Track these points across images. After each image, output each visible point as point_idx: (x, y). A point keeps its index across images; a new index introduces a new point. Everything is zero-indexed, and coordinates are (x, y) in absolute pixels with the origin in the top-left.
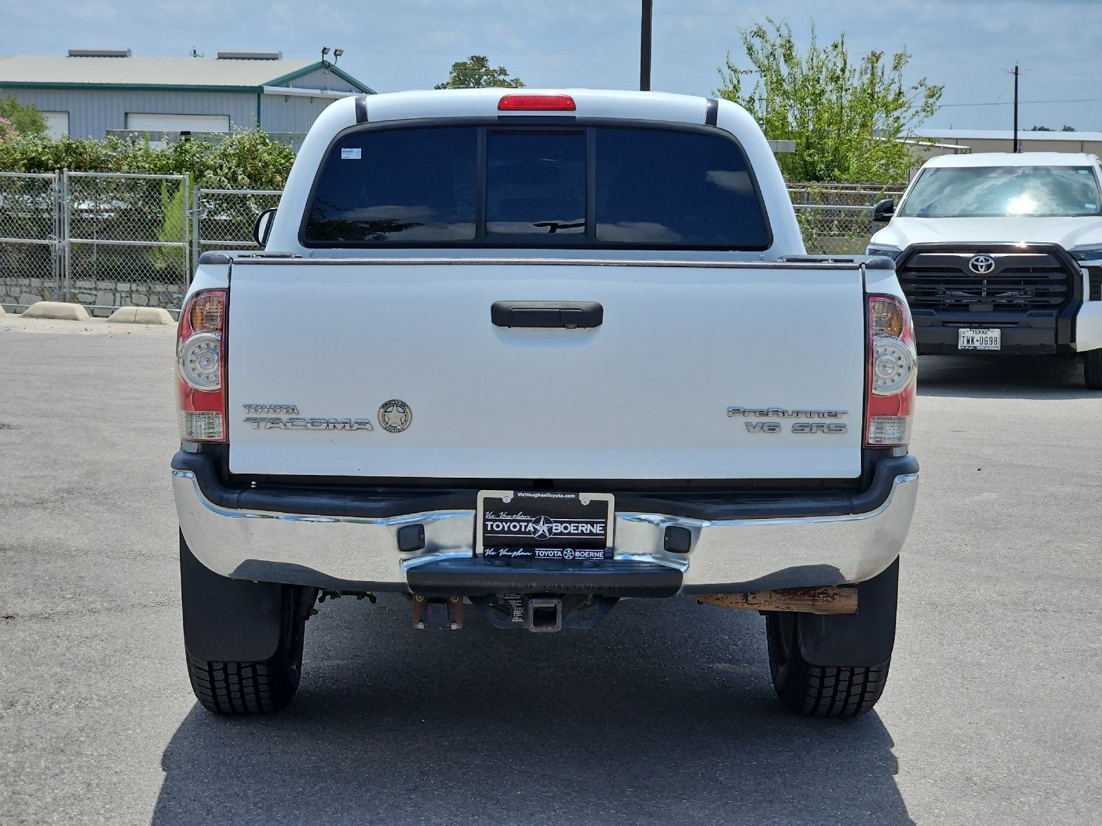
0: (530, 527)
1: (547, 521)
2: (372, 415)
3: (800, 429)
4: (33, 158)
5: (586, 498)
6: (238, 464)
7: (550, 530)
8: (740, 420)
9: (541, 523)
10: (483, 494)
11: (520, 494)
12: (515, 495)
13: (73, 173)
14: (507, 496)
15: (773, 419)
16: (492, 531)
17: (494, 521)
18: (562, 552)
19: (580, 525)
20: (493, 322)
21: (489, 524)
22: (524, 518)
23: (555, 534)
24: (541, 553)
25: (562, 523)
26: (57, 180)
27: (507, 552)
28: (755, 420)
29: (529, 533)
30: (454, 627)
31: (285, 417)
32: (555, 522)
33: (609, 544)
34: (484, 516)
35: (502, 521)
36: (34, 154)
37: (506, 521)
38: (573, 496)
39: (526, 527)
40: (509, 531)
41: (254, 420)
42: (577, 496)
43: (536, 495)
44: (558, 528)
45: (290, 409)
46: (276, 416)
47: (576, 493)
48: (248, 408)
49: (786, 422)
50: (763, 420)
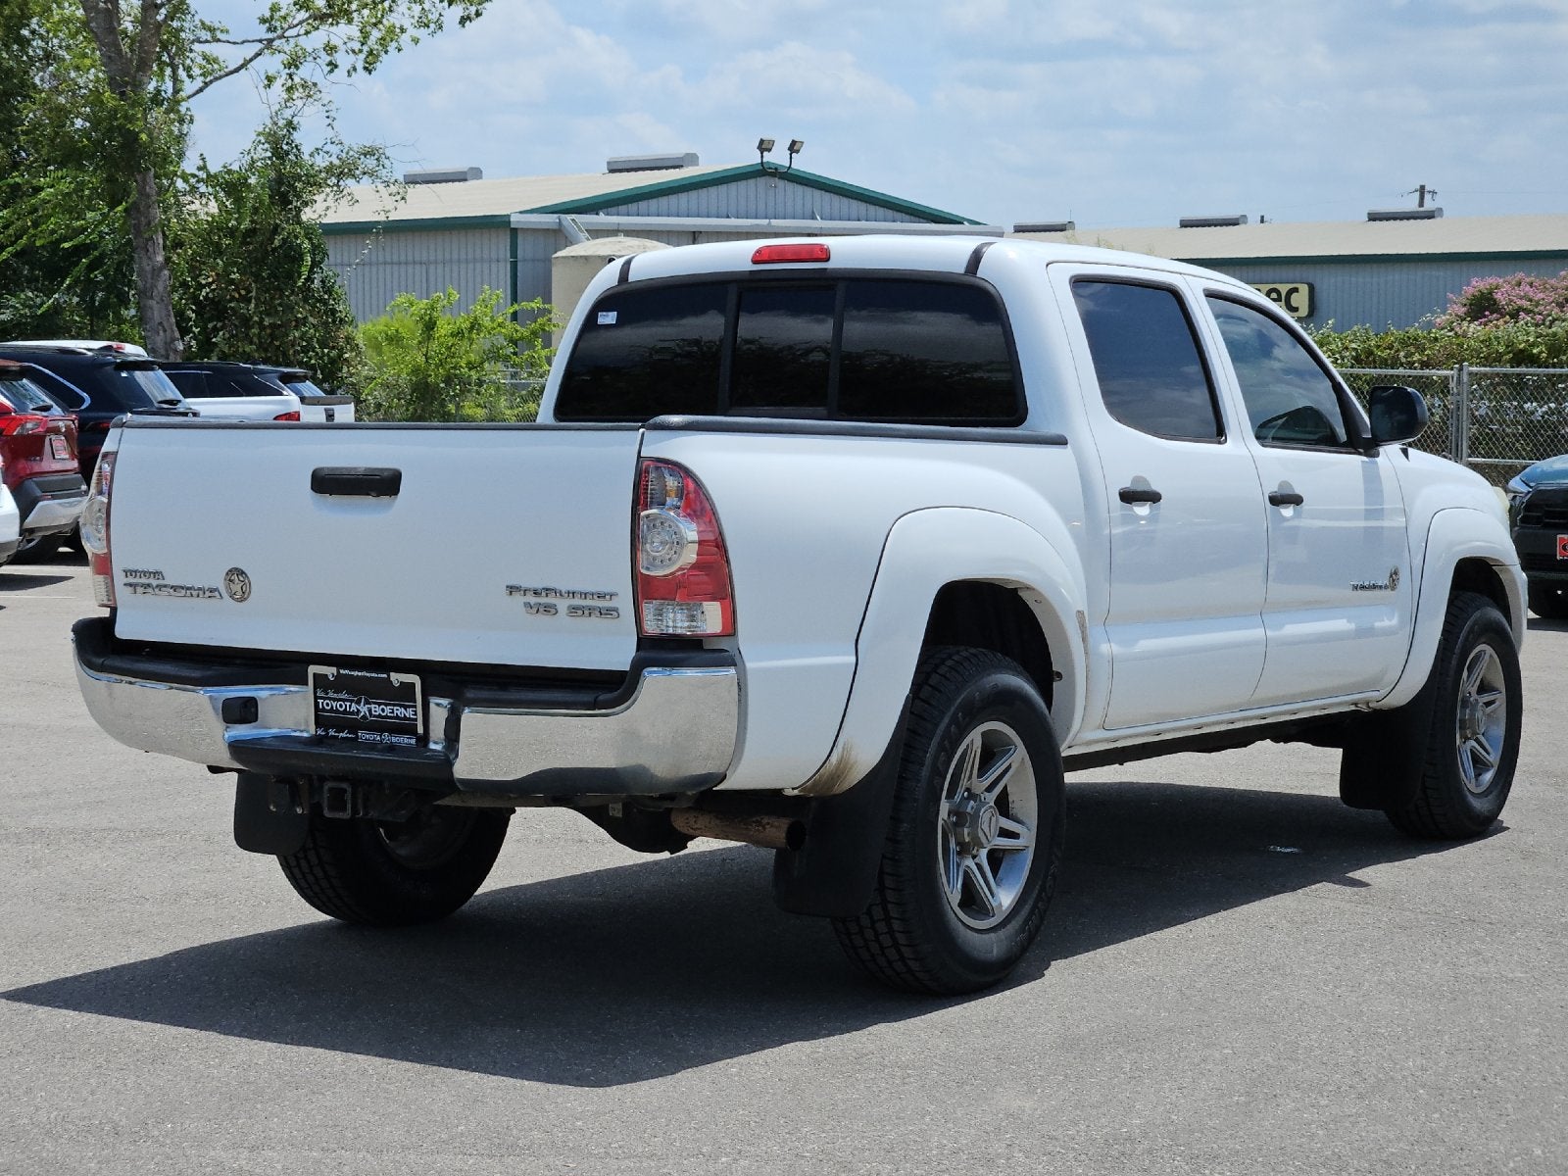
0: (354, 707)
1: (367, 702)
2: (220, 583)
3: (574, 610)
4: (1522, 351)
5: (397, 678)
6: (123, 631)
7: (370, 710)
8: (519, 599)
9: (362, 703)
10: (313, 669)
11: (342, 671)
12: (338, 672)
13: (1474, 369)
14: (330, 671)
15: (551, 600)
16: (324, 710)
17: (325, 699)
18: (381, 736)
19: (395, 708)
20: (312, 489)
21: (321, 701)
22: (345, 696)
23: (375, 716)
24: (364, 735)
25: (380, 704)
26: (1455, 379)
27: (335, 732)
28: (532, 599)
29: (352, 713)
30: (299, 811)
31: (154, 583)
32: (375, 703)
33: (420, 730)
34: (315, 693)
35: (330, 699)
36: (1522, 346)
37: (334, 700)
38: (385, 676)
39: (350, 706)
40: (337, 711)
41: (131, 585)
42: (389, 676)
43: (356, 673)
44: (377, 710)
45: (157, 574)
46: (147, 581)
47: (388, 672)
48: (127, 572)
49: (563, 605)
50: (541, 601)
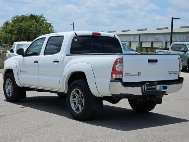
2: (137, 74)
5: (155, 83)
8: (169, 73)
10: (146, 83)
14: (148, 83)
18: (152, 90)
19: (154, 87)
20: (148, 62)
24: (150, 90)
27: (148, 90)
33: (156, 89)
35: (147, 87)
39: (149, 87)
44: (152, 87)
45: (129, 73)
46: (128, 74)
47: (154, 82)
48: (125, 73)
49: (173, 73)
50: (171, 73)
